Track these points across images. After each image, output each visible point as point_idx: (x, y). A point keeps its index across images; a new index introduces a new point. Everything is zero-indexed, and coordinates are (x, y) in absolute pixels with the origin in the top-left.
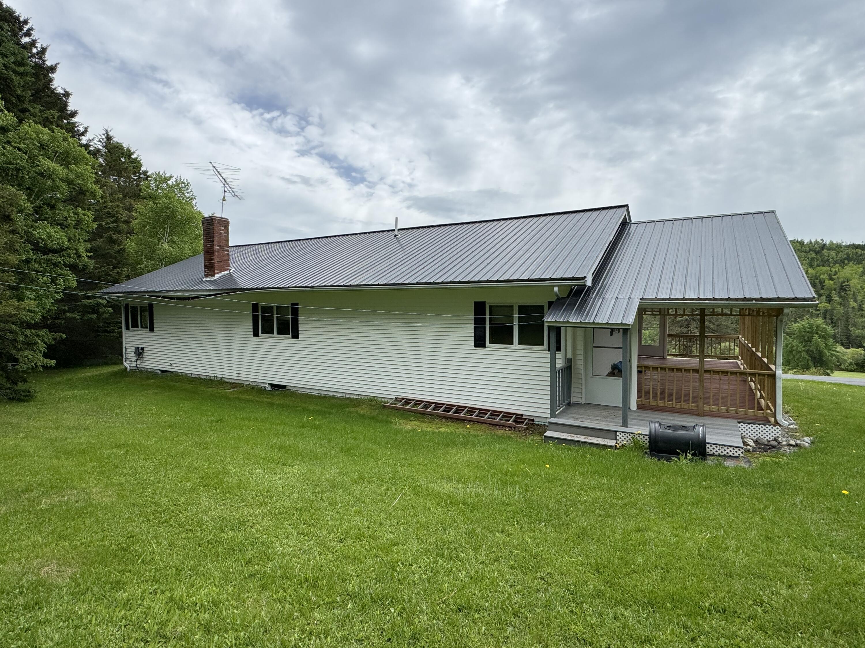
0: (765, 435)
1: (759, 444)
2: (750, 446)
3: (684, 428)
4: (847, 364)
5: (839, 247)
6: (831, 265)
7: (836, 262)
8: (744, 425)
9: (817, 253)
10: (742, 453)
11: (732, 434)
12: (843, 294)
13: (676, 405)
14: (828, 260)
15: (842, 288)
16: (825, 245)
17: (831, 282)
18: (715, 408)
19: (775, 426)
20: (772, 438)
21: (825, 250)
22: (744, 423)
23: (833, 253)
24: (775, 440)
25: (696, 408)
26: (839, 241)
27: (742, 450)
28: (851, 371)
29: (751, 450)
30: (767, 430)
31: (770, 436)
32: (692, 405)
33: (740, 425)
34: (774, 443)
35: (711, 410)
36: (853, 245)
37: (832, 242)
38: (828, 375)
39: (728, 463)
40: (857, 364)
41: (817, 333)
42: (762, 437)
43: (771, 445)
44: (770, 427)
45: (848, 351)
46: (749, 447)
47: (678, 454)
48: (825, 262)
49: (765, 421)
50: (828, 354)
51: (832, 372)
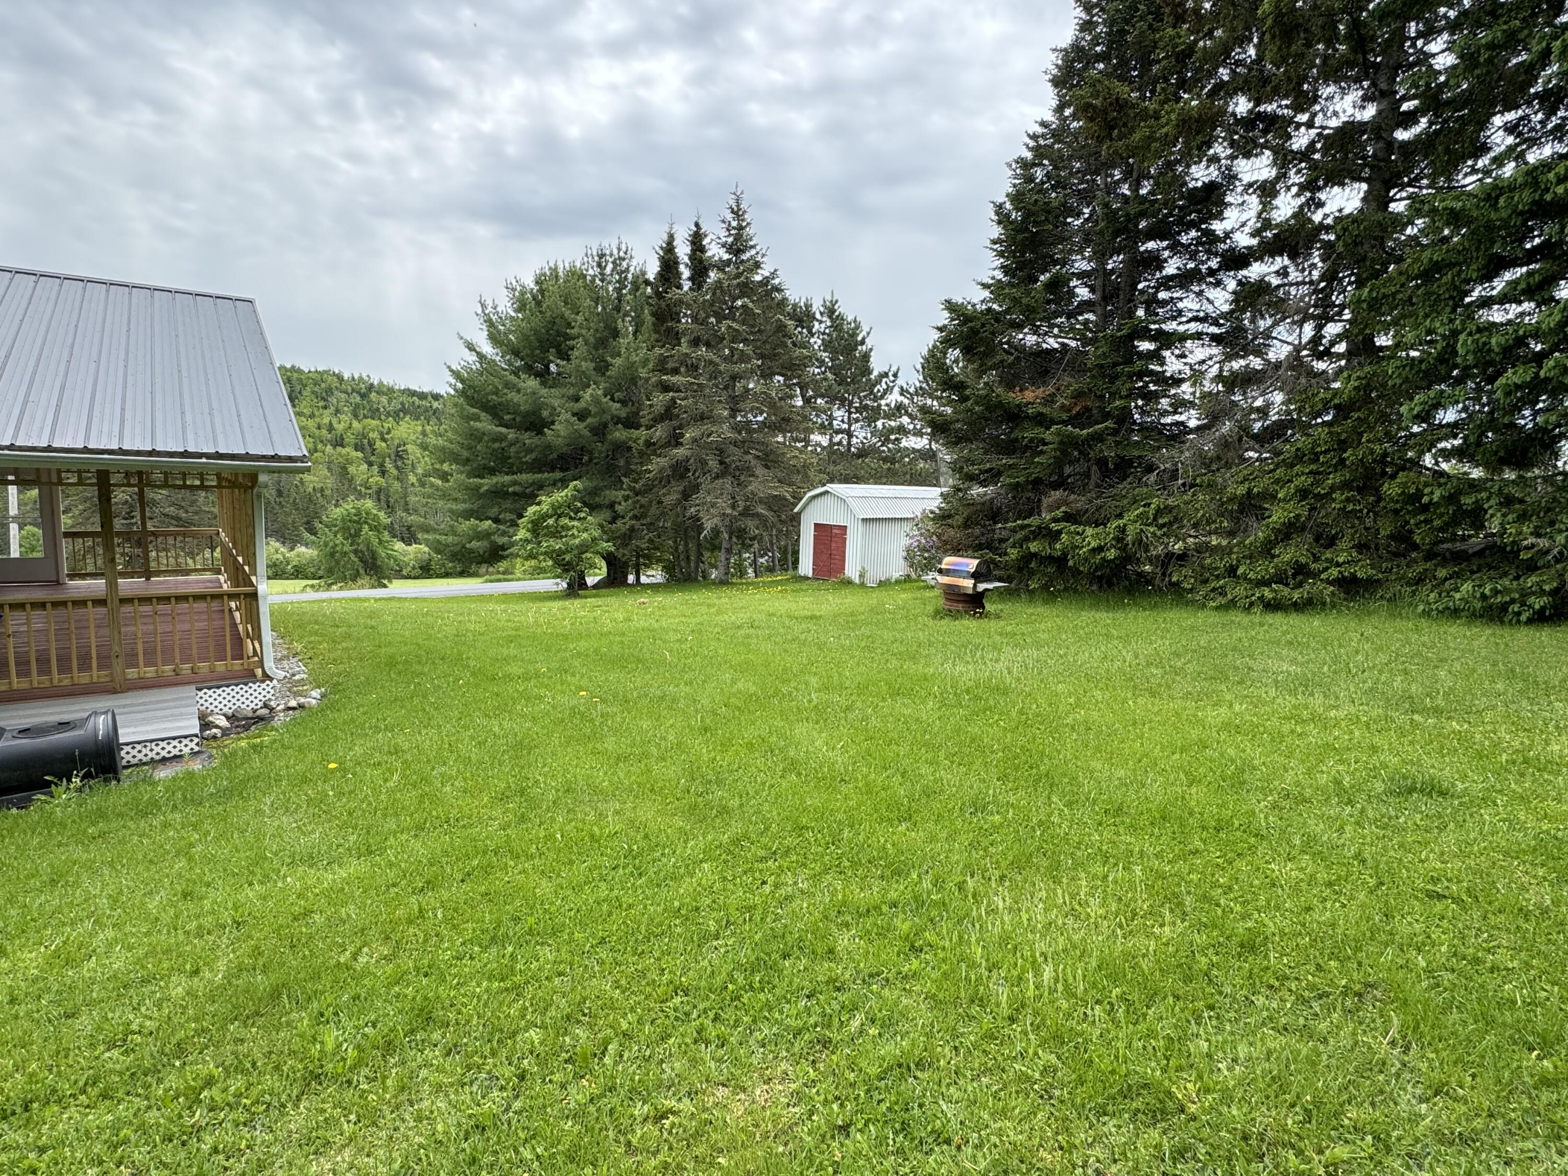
0: (247, 702)
1: (238, 719)
2: (217, 727)
3: (64, 726)
4: (409, 569)
5: (390, 392)
6: (383, 417)
7: (388, 414)
8: (210, 692)
9: (363, 396)
10: (197, 744)
11: (182, 714)
12: (399, 463)
13: (60, 680)
14: (378, 410)
15: (398, 455)
16: (372, 385)
17: (384, 444)
18: (150, 672)
19: (263, 682)
20: (260, 704)
21: (373, 394)
22: (209, 689)
23: (384, 399)
24: (266, 706)
25: (107, 679)
26: (391, 383)
27: (196, 740)
28: (415, 578)
29: (219, 735)
30: (251, 691)
31: (256, 701)
32: (96, 675)
33: (201, 694)
34: (265, 711)
35: (142, 675)
36: (409, 390)
37: (381, 383)
38: (385, 586)
39: (163, 773)
40: (421, 568)
41: (366, 522)
42: (243, 706)
43: (258, 717)
44: (255, 686)
45: (409, 548)
46: (214, 730)
47: (48, 784)
48: (374, 413)
49: (248, 677)
50: (383, 555)
51: (390, 582)
